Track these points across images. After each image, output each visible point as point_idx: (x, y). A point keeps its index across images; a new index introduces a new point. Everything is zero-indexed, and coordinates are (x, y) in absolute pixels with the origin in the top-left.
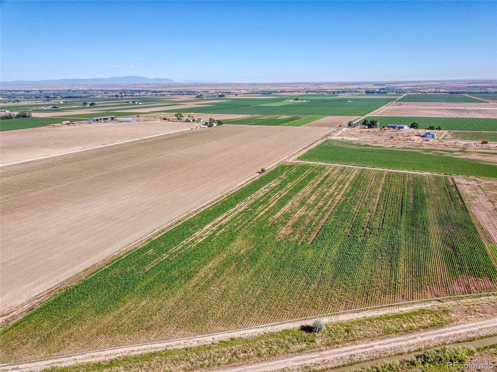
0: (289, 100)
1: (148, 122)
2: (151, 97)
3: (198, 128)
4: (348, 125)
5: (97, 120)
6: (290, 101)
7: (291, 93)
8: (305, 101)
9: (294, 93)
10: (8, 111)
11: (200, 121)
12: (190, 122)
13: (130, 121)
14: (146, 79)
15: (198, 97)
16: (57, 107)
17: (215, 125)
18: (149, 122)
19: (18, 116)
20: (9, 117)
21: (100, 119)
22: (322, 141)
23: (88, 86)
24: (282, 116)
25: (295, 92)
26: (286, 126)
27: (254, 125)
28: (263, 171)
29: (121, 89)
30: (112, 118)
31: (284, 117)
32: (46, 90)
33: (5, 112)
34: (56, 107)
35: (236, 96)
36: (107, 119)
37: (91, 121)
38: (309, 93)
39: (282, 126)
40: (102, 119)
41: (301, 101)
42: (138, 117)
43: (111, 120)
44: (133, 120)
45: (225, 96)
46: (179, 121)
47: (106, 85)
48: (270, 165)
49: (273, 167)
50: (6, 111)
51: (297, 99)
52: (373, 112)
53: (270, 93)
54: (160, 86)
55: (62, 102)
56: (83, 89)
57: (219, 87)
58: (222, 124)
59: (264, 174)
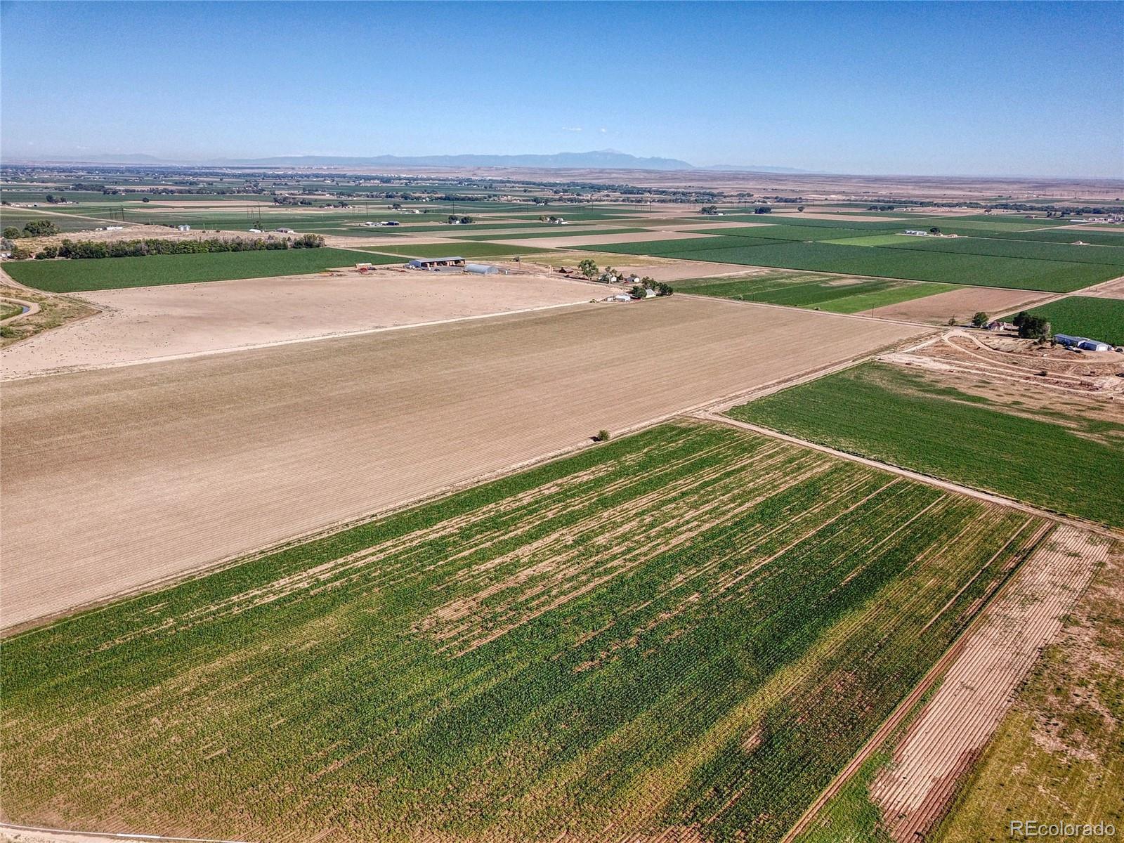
0: (913, 232)
1: (520, 276)
2: (611, 205)
3: (609, 299)
4: (973, 322)
5: (424, 265)
6: (915, 233)
7: (947, 209)
8: (956, 236)
9: (957, 209)
10: (292, 232)
11: (633, 281)
12: (608, 281)
13: (483, 273)
14: (632, 158)
15: (705, 211)
16: (396, 224)
17: (651, 294)
18: (524, 276)
19: (298, 245)
20: (280, 245)
21: (430, 263)
22: (854, 363)
23: (507, 171)
24: (844, 278)
25: (959, 205)
26: (817, 309)
27: (744, 300)
28: (603, 436)
29: (565, 180)
30: (457, 262)
31: (849, 281)
32: (425, 177)
33: (286, 232)
34: (393, 224)
35: (801, 211)
36: (444, 263)
37: (411, 266)
38: (994, 212)
39: (807, 308)
40: (433, 262)
41: (946, 237)
42: (517, 261)
43: (453, 266)
44: (490, 270)
45: (772, 210)
46: (586, 277)
47: (542, 169)
48: (643, 421)
49: (640, 429)
50: (289, 232)
51: (936, 229)
52: (1104, 283)
53: (891, 208)
54: (653, 176)
55: (417, 212)
56: (494, 178)
57: (785, 185)
58: (671, 291)
59: (601, 444)
